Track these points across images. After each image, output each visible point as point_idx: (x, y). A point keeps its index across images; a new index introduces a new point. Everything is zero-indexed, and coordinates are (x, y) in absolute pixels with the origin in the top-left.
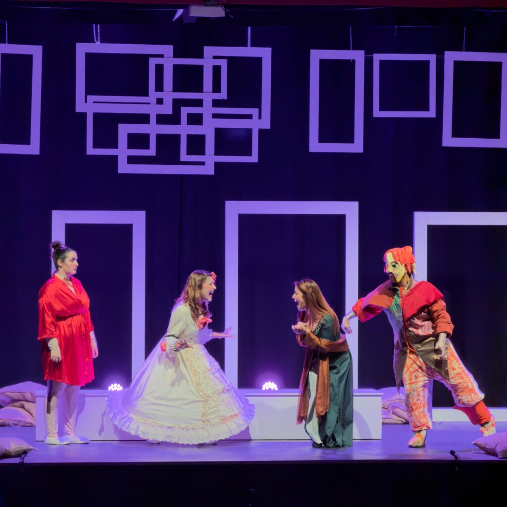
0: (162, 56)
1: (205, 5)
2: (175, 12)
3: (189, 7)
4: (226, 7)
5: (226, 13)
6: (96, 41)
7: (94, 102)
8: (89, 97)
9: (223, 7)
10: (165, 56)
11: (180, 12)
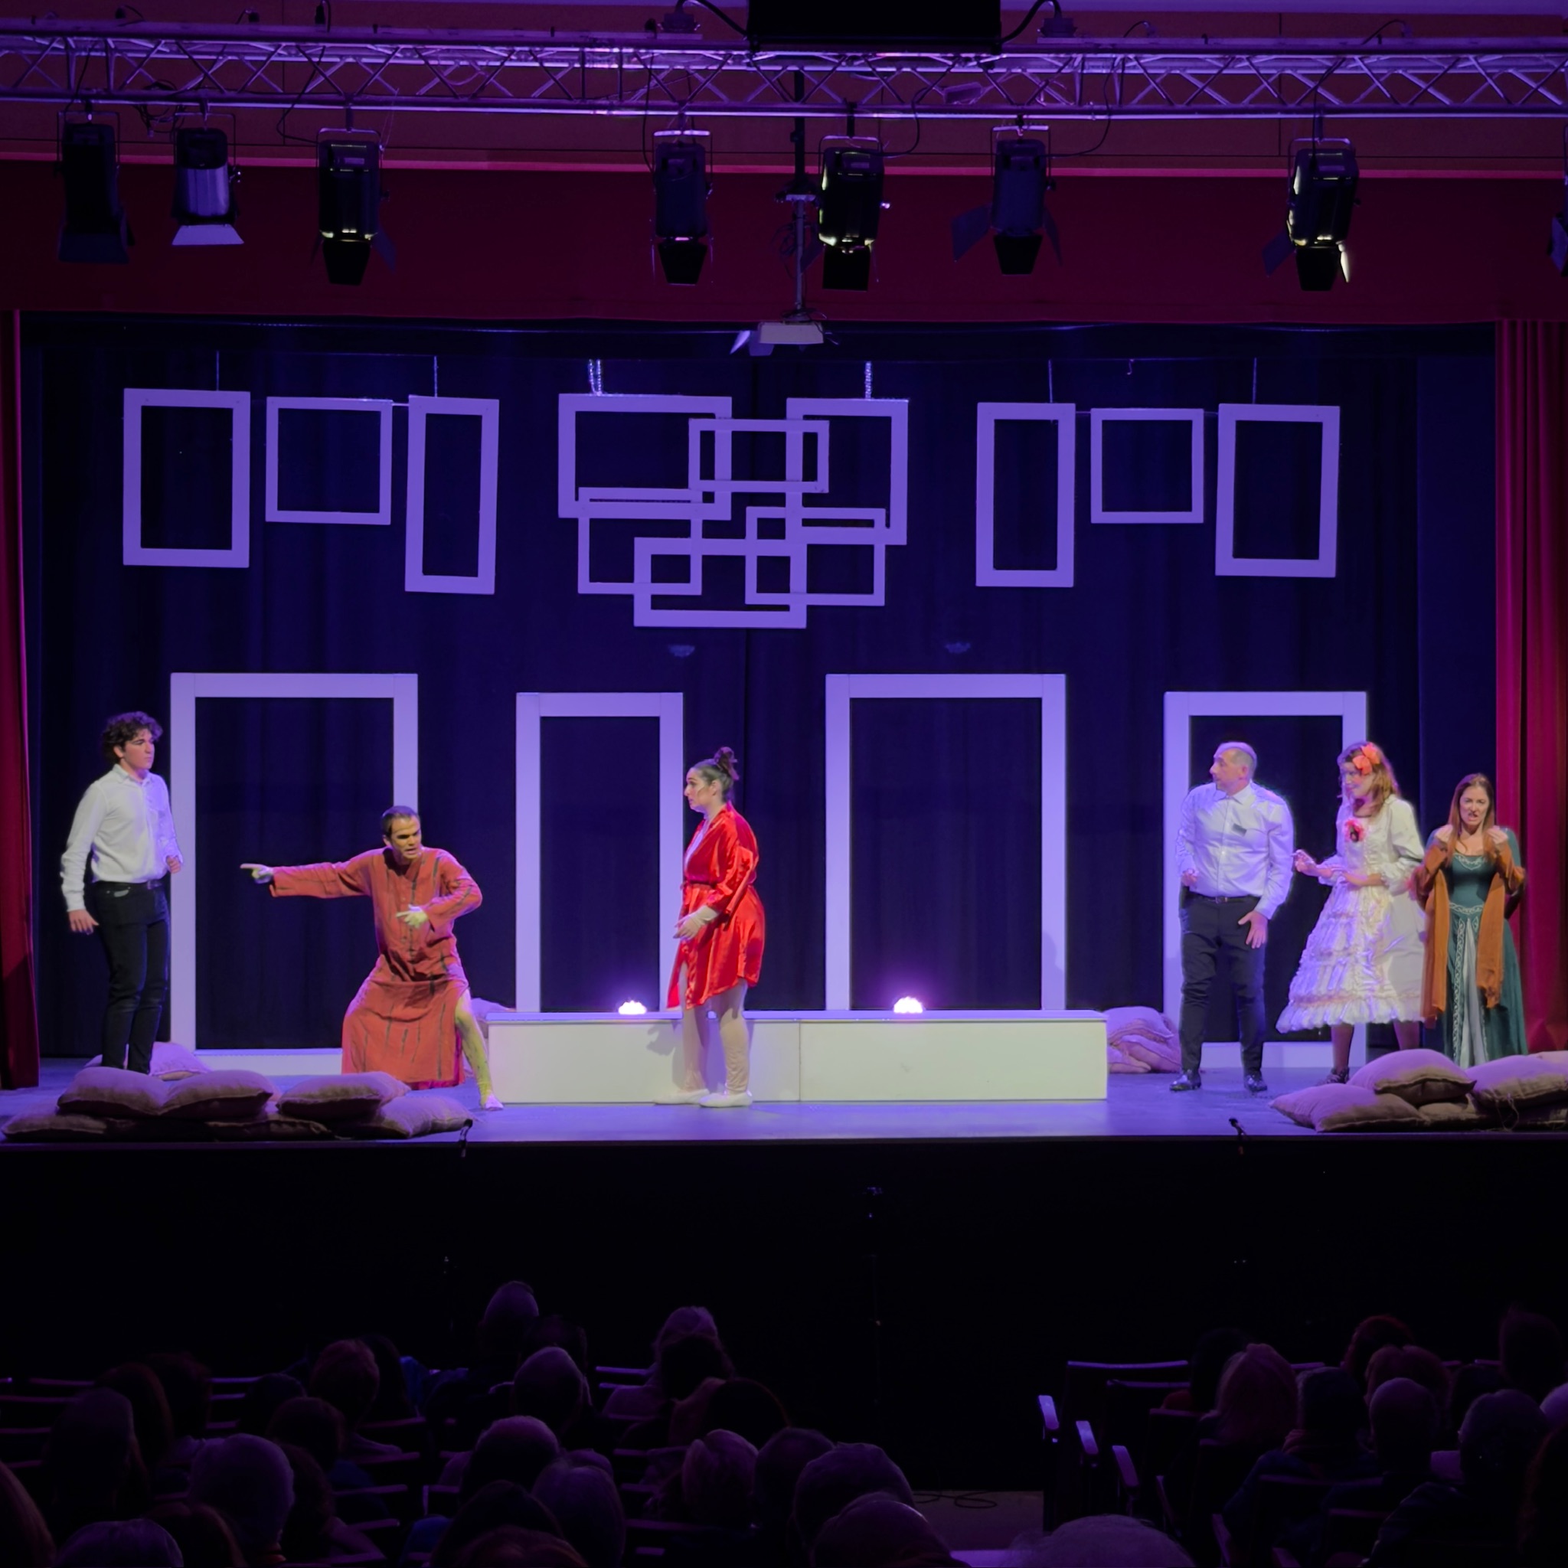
0: (711, 416)
1: (788, 323)
2: (734, 338)
3: (759, 325)
4: (826, 326)
5: (825, 337)
6: (594, 390)
7: (592, 500)
8: (581, 490)
9: (820, 326)
10: (717, 416)
11: (744, 336)
